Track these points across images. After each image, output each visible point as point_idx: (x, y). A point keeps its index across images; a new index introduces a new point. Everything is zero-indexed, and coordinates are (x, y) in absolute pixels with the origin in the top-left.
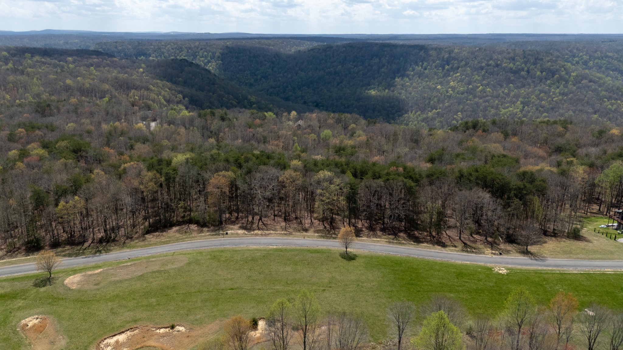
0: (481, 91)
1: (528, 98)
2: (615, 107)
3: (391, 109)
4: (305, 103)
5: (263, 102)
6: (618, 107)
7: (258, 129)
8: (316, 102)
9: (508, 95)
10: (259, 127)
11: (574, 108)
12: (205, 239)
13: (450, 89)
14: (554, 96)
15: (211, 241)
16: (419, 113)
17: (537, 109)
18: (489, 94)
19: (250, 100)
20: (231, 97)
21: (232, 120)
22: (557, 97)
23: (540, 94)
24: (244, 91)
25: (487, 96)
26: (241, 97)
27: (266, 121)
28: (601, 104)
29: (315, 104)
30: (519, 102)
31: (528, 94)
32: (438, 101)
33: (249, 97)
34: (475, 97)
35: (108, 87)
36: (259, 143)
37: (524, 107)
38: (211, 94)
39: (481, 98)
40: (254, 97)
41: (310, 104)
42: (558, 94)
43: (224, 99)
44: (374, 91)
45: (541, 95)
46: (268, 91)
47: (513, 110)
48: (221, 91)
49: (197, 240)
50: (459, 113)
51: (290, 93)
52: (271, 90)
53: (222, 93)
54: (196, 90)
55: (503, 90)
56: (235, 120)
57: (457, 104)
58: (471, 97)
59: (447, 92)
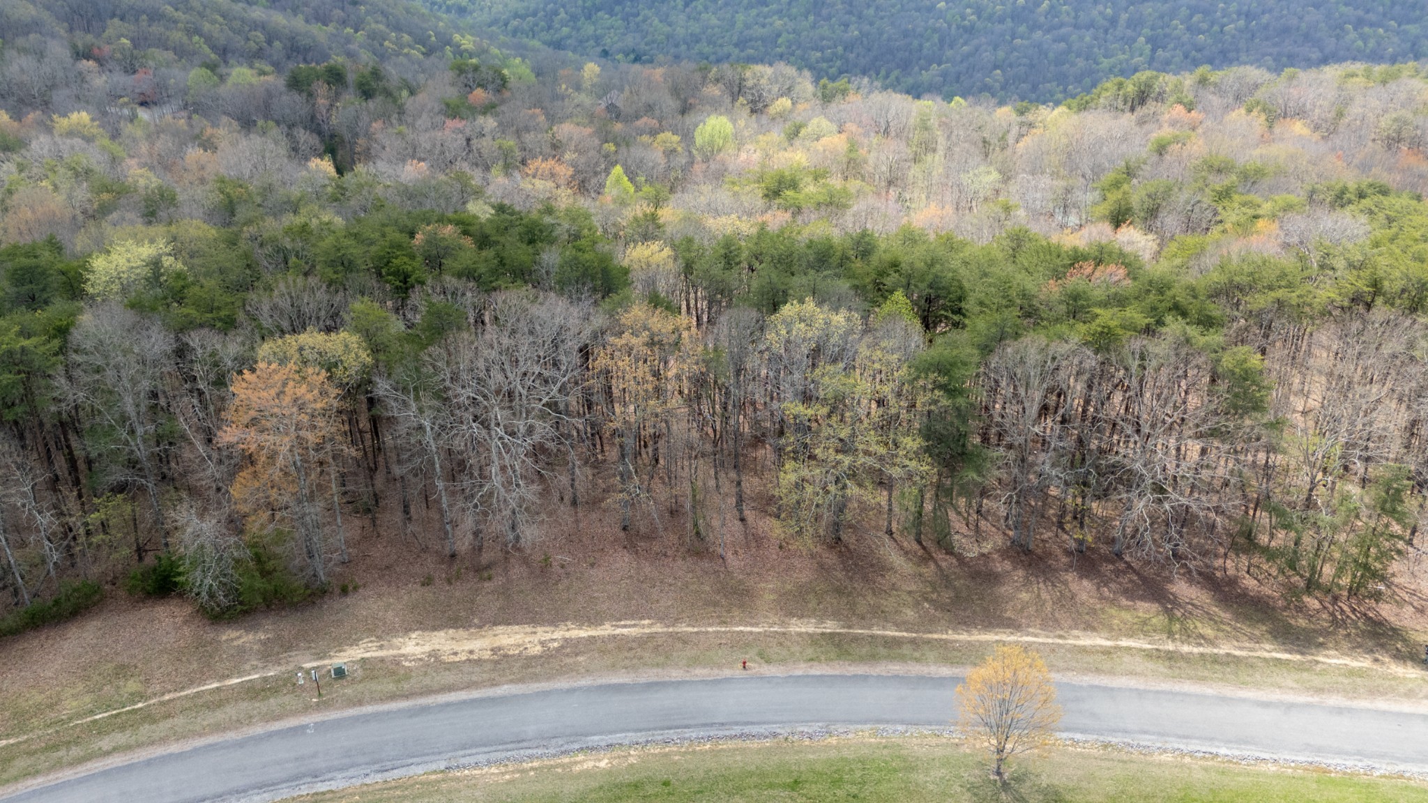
0: (1048, 13)
1: (1162, 28)
2: (1372, 44)
3: (825, 65)
4: (605, 53)
5: (495, 51)
6: (1379, 44)
7: (481, 120)
8: (634, 50)
9: (1113, 21)
10: (484, 113)
11: (1275, 50)
12: (218, 728)
13: (969, 11)
14: (1225, 20)
15: (240, 744)
16: (896, 73)
17: (1186, 57)
18: (1067, 19)
19: (458, 46)
20: (406, 38)
21: (396, 94)
22: (1232, 21)
23: (1191, 16)
24: (441, 24)
25: (1062, 25)
26: (433, 39)
27: (507, 94)
28: (1338, 37)
29: (632, 56)
30: (1142, 39)
31: (1162, 17)
32: (942, 41)
33: (457, 37)
34: (1034, 27)
35: (34, 13)
36: (487, 168)
37: (1154, 50)
38: (349, 30)
39: (1048, 31)
40: (469, 37)
41: (620, 56)
42: (1235, 16)
43: (386, 43)
44: (780, 19)
45: (1195, 19)
46: (506, 25)
47: (1127, 60)
48: (377, 22)
49: (164, 740)
50: (998, 71)
51: (565, 30)
52: (515, 23)
53: (382, 27)
54: (307, 21)
55: (1100, 7)
56: (405, 93)
57: (990, 48)
58: (1022, 29)
59: (963, 18)
